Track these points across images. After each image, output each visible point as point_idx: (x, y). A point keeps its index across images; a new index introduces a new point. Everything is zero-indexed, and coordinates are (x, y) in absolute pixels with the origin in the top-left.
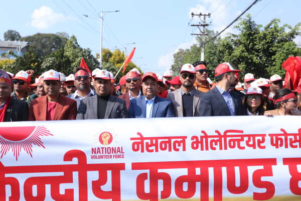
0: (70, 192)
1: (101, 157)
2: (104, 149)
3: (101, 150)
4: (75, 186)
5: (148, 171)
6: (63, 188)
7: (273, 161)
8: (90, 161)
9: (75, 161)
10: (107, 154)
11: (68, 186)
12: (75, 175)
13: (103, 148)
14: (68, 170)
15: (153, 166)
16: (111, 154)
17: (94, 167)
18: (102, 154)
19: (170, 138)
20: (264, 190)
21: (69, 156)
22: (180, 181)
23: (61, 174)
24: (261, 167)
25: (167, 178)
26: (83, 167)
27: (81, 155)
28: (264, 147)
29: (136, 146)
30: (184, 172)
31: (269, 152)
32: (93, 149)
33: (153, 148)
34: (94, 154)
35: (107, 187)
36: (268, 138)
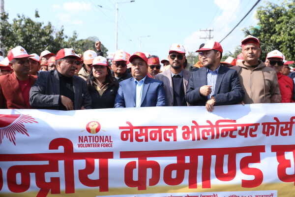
1: (89, 145)
2: (92, 138)
3: (88, 138)
4: (61, 173)
5: (136, 160)
6: (48, 176)
7: (262, 149)
8: (76, 149)
9: (61, 149)
10: (95, 143)
11: (54, 174)
12: (61, 163)
13: (90, 137)
14: (53, 160)
15: (142, 155)
16: (99, 143)
17: (81, 156)
18: (89, 143)
19: (160, 127)
21: (54, 144)
22: (169, 168)
23: (47, 163)
24: (250, 154)
25: (156, 167)
26: (70, 155)
27: (67, 143)
28: (255, 136)
29: (125, 135)
30: (173, 160)
31: (260, 139)
32: (79, 137)
33: (143, 137)
34: (81, 143)
35: (95, 176)
36: (260, 127)
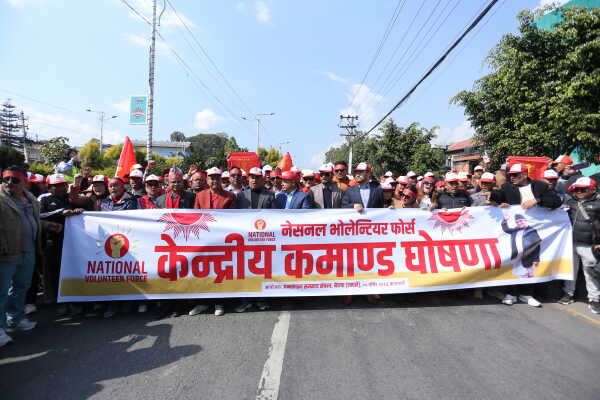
0: (230, 268)
1: (256, 240)
3: (256, 234)
4: (234, 263)
5: (295, 252)
6: (224, 265)
7: (393, 244)
8: (247, 243)
9: (234, 243)
10: (261, 238)
11: (228, 263)
12: (235, 254)
13: (258, 233)
14: (229, 250)
15: (299, 248)
16: (264, 237)
17: (250, 248)
18: (257, 238)
19: (313, 225)
20: (386, 268)
21: (229, 239)
22: (321, 259)
23: (223, 253)
24: (384, 249)
25: (309, 258)
26: (241, 248)
27: (239, 238)
28: (386, 234)
29: (285, 231)
30: (324, 253)
31: (390, 237)
32: (249, 233)
33: (299, 233)
34: (250, 238)
35: (261, 265)
36: (389, 227)
